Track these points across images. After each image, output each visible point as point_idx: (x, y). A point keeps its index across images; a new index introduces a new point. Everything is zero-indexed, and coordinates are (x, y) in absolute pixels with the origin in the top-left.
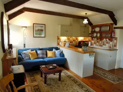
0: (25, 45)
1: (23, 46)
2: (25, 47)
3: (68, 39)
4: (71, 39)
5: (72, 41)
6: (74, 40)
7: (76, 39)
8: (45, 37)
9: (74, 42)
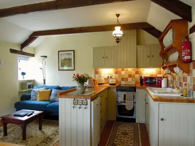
0: (44, 80)
1: (43, 81)
2: (45, 83)
3: (116, 73)
4: (123, 73)
5: (126, 76)
6: (130, 76)
7: (137, 73)
8: (74, 70)
9: (130, 79)
